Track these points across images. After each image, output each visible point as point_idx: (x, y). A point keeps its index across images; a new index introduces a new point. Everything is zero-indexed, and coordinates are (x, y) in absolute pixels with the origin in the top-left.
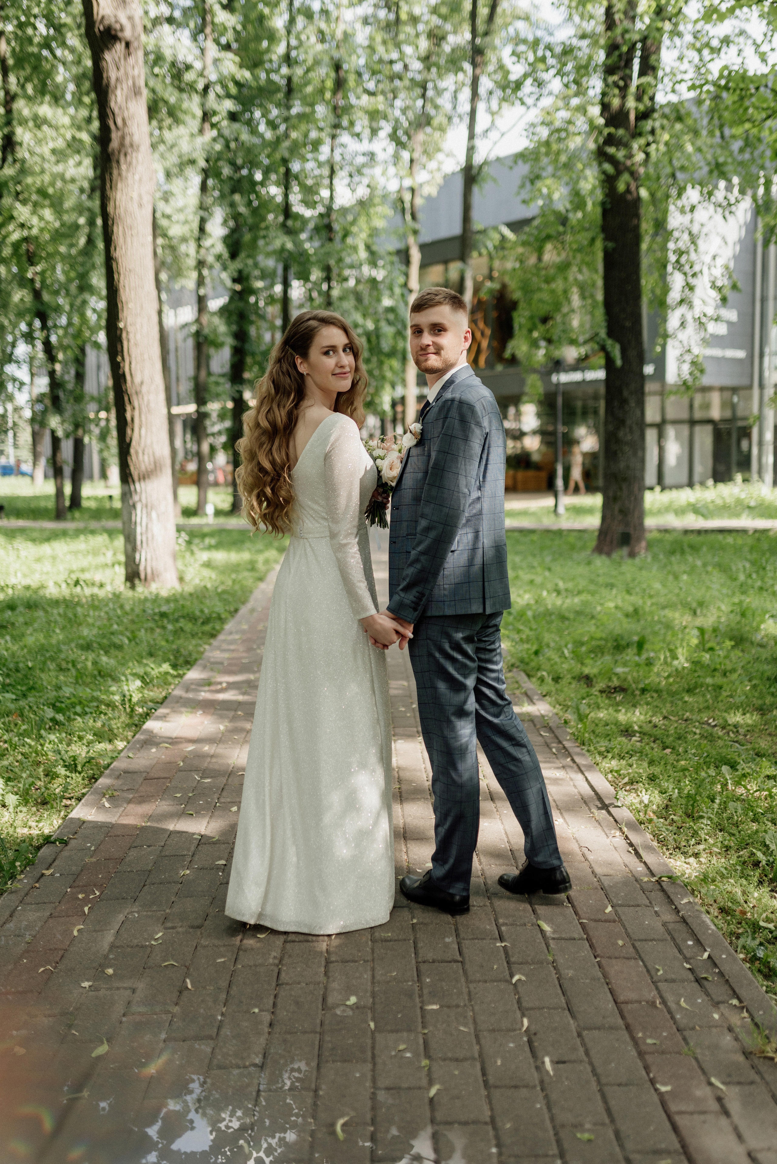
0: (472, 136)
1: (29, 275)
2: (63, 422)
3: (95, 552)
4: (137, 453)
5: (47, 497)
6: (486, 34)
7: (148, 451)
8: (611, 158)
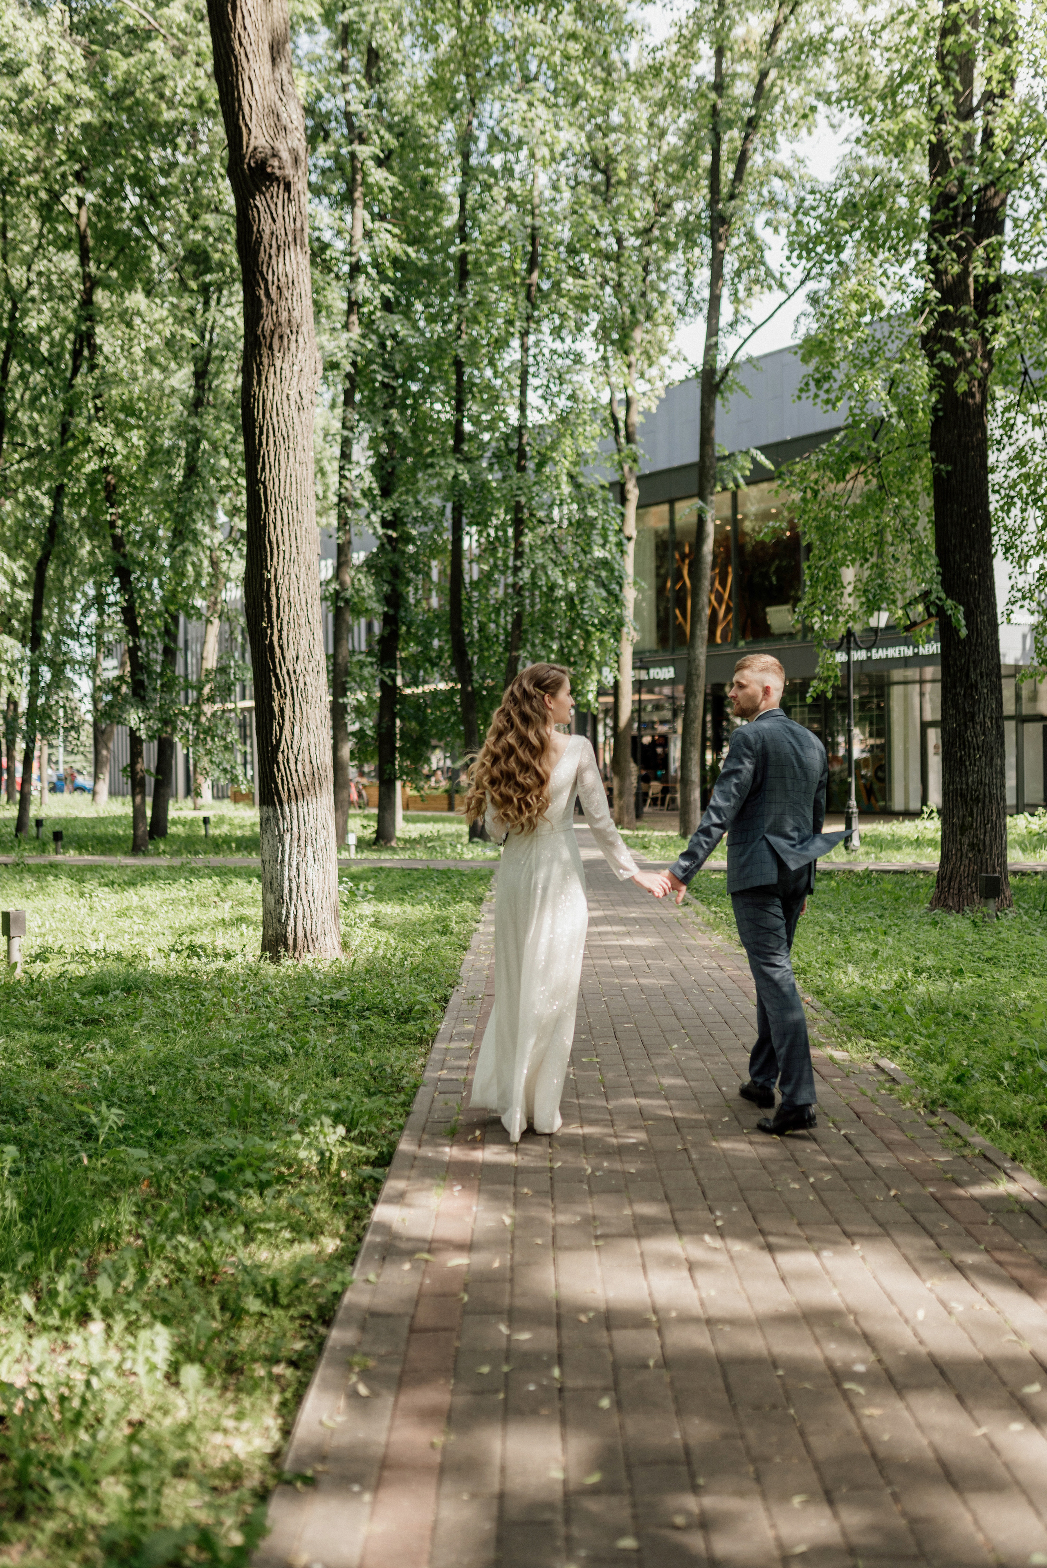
0: (713, 331)
1: (109, 517)
2: (147, 717)
4: (287, 759)
6: (732, 197)
7: (304, 756)
8: (951, 345)
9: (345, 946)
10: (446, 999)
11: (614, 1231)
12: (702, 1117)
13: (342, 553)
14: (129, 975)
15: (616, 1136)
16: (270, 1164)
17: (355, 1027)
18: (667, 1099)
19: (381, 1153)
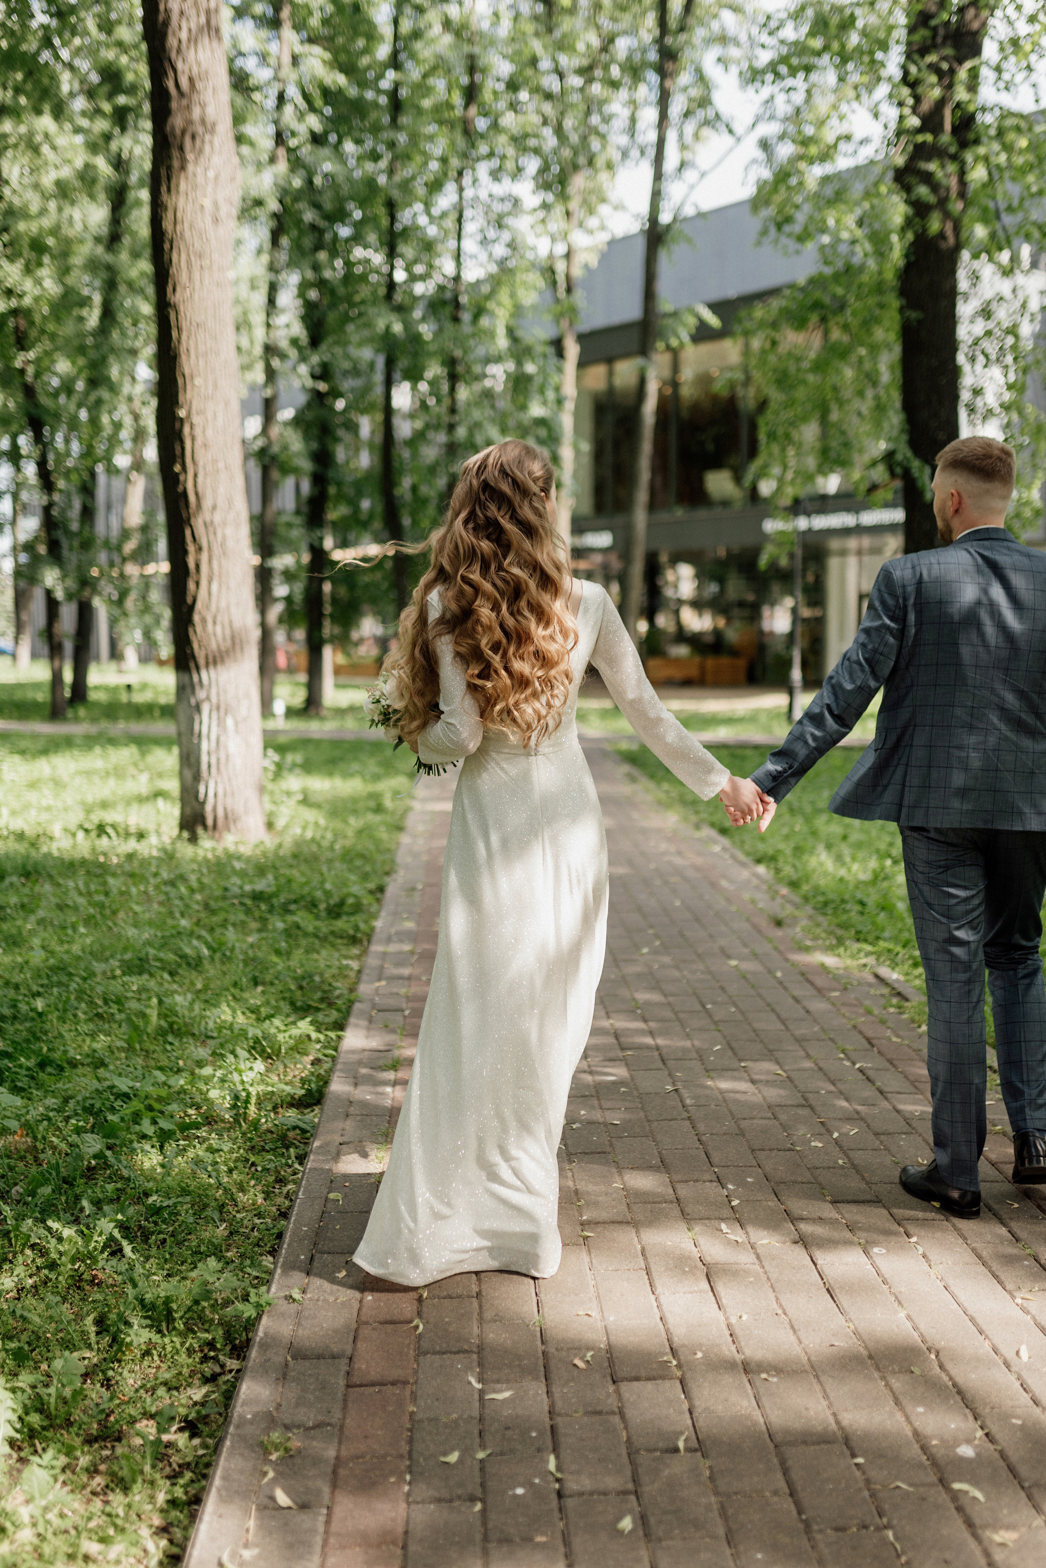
0: (658, 176)
1: (18, 364)
2: (63, 578)
3: (118, 773)
4: (204, 621)
5: (36, 686)
6: (682, 29)
7: (222, 618)
8: (928, 178)
9: (270, 825)
10: (381, 889)
11: (604, 1215)
12: (688, 1044)
13: (269, 408)
14: (28, 857)
15: (591, 1073)
16: (174, 1107)
17: (280, 925)
18: (645, 1021)
19: (309, 1091)
